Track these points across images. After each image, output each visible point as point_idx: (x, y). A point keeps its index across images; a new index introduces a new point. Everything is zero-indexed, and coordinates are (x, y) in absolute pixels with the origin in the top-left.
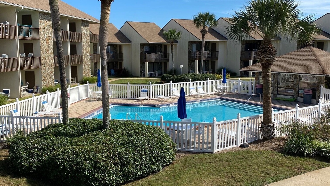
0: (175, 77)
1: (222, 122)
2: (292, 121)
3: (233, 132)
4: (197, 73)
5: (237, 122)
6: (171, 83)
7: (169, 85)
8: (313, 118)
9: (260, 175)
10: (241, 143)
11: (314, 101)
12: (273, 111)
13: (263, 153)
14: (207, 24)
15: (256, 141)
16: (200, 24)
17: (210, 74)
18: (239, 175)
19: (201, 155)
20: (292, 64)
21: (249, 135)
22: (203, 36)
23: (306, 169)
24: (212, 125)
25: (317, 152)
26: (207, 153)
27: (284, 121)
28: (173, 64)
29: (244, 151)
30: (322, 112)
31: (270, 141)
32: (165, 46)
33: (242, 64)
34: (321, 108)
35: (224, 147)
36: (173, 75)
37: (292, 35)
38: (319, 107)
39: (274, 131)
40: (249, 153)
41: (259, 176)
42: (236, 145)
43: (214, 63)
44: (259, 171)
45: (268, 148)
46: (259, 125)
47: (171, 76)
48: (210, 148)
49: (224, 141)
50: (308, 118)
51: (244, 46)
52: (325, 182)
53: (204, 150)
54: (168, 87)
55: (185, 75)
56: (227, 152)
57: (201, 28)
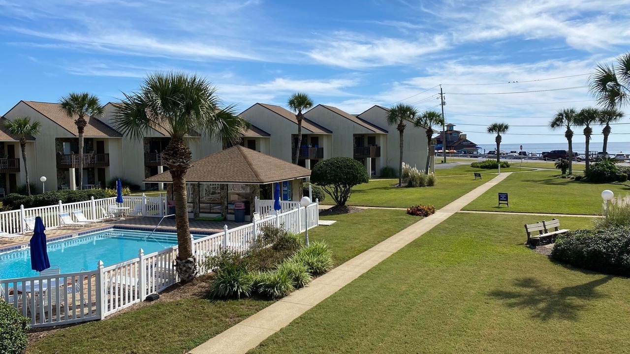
0: (32, 197)
1: (114, 267)
2: (220, 249)
3: (133, 279)
4: (75, 189)
5: (140, 262)
6: (23, 209)
7: (19, 213)
8: (247, 242)
9: (177, 339)
10: (147, 293)
11: (248, 217)
12: (192, 239)
13: (181, 304)
14: (87, 111)
15: (171, 288)
16: (73, 111)
17: (96, 189)
18: (144, 347)
19: (78, 328)
20: (217, 169)
21: (159, 279)
22: (81, 130)
23: (241, 316)
24: (97, 274)
25: (254, 289)
26: (89, 321)
27: (208, 250)
28: (27, 176)
29: (153, 307)
30: (258, 232)
31: (190, 284)
32: (11, 147)
33: (147, 172)
34: (256, 226)
35: (119, 306)
36: (28, 195)
37: (211, 130)
38: (254, 225)
39: (195, 267)
40: (160, 308)
41: (175, 342)
42: (139, 299)
43: (102, 173)
44: (175, 334)
45: (188, 295)
46: (173, 262)
47: (24, 196)
48: (95, 313)
49: (119, 295)
50: (240, 242)
51: (149, 145)
52: (265, 330)
53: (85, 317)
54: (15, 216)
55: (51, 194)
56: (125, 313)
57: (77, 117)
